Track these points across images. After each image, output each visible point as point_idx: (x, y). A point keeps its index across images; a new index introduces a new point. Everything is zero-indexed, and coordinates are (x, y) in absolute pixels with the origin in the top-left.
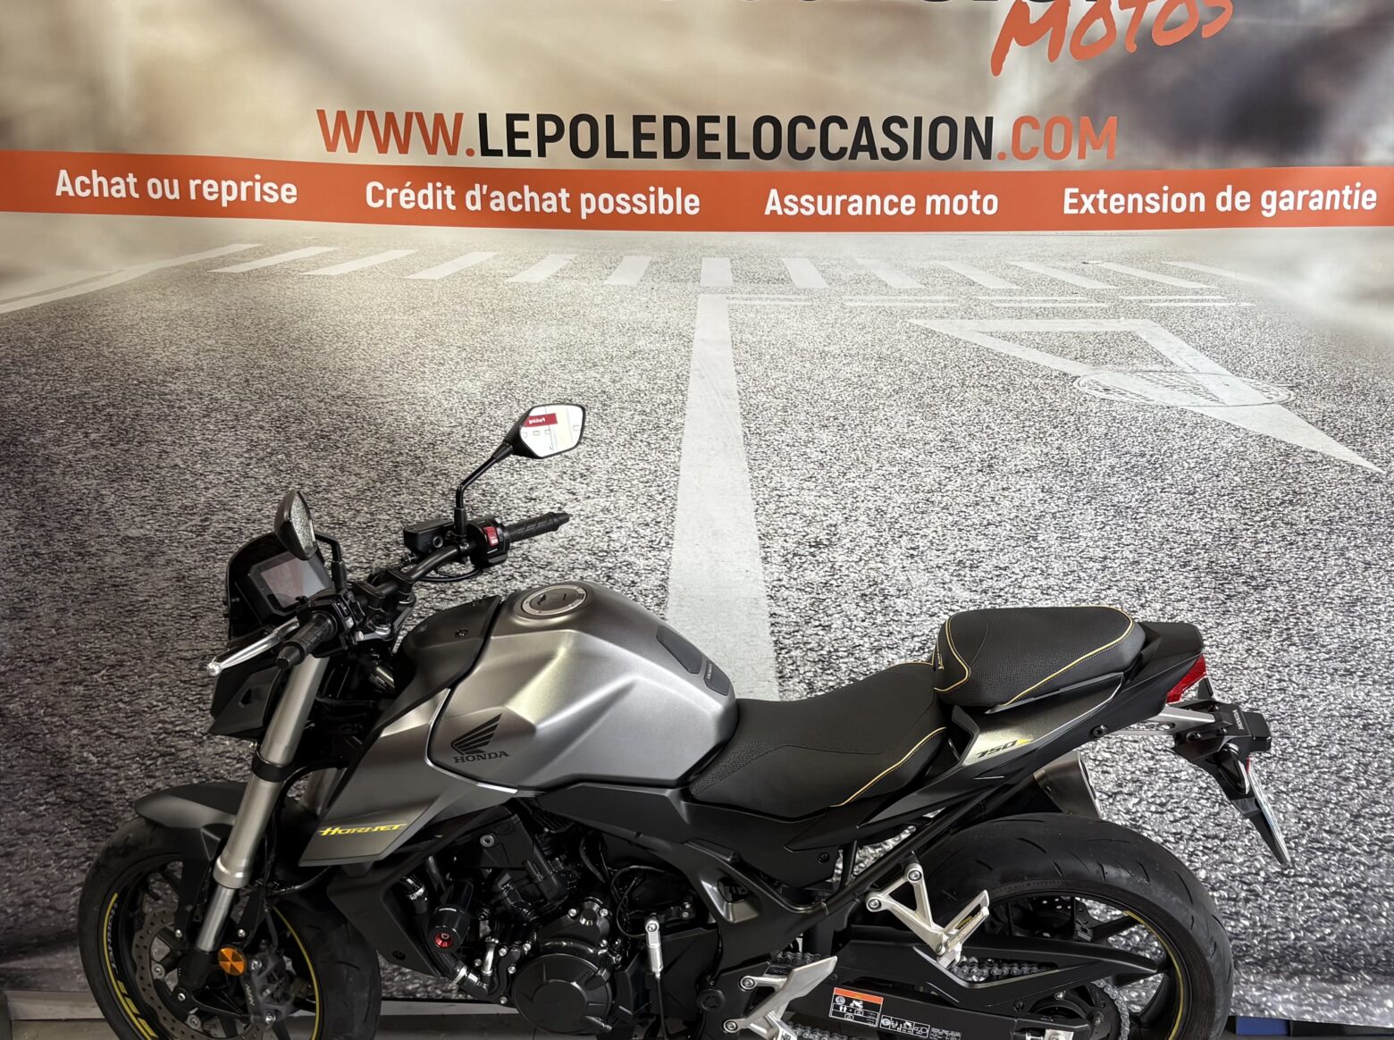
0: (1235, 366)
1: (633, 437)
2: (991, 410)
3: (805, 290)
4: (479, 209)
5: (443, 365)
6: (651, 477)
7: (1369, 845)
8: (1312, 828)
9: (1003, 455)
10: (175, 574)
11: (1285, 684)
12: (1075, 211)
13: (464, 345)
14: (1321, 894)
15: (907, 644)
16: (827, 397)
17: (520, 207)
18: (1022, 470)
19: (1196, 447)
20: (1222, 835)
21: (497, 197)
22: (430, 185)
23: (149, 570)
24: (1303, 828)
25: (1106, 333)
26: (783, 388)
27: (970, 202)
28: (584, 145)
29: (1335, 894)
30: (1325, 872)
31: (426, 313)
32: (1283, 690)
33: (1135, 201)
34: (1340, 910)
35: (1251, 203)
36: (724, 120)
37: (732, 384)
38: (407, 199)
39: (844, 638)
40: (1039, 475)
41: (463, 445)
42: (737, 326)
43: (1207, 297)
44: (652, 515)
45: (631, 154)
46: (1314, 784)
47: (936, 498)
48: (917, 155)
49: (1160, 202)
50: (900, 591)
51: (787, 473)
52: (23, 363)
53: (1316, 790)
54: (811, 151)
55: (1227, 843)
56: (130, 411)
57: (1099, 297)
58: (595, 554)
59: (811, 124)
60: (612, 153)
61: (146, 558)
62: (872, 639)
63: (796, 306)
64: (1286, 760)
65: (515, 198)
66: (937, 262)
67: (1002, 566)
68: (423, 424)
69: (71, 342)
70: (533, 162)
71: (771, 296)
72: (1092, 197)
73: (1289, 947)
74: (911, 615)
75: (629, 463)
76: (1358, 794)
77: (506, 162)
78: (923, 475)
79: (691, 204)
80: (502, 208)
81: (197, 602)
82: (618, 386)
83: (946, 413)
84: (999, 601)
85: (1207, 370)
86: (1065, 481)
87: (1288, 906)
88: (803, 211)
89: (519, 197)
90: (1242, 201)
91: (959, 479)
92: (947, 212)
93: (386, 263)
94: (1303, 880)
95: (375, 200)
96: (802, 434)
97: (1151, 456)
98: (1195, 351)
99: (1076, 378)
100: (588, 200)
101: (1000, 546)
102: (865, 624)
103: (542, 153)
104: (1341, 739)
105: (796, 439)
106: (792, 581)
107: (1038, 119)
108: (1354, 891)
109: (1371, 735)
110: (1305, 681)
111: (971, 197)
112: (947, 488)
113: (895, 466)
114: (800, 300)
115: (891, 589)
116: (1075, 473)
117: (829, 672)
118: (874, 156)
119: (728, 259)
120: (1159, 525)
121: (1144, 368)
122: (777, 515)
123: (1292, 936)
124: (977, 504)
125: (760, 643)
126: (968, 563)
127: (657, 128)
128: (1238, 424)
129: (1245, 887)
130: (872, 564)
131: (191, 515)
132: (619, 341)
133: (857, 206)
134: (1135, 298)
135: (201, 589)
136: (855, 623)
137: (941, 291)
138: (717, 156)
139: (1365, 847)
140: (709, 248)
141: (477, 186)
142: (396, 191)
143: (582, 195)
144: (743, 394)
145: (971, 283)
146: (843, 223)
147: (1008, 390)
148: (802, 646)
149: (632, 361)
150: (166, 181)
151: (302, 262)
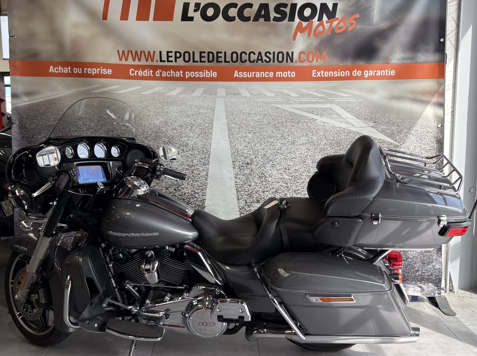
0: (358, 117)
1: (199, 136)
2: (294, 128)
3: (244, 97)
4: (159, 76)
5: (149, 116)
6: (204, 146)
9: (297, 140)
12: (315, 76)
13: (155, 111)
15: (271, 190)
16: (250, 125)
17: (170, 75)
18: (302, 144)
19: (349, 138)
21: (164, 73)
22: (146, 70)
25: (324, 108)
26: (239, 122)
27: (288, 74)
28: (187, 59)
31: (145, 103)
33: (331, 73)
35: (362, 74)
36: (223, 53)
37: (225, 121)
38: (140, 73)
39: (255, 188)
40: (306, 145)
41: (154, 137)
42: (226, 106)
43: (350, 98)
44: (204, 156)
45: (199, 61)
47: (279, 151)
48: (274, 62)
49: (338, 74)
50: (269, 176)
51: (240, 145)
52: (37, 117)
54: (246, 61)
57: (322, 98)
58: (189, 166)
59: (246, 54)
60: (194, 61)
62: (262, 189)
63: (242, 101)
65: (168, 73)
66: (279, 89)
67: (297, 169)
68: (144, 132)
69: (50, 110)
70: (173, 64)
71: (236, 99)
72: (320, 72)
74: (272, 182)
75: (198, 142)
77: (166, 64)
78: (276, 145)
79: (215, 75)
80: (165, 76)
82: (195, 122)
83: (282, 129)
84: (296, 179)
85: (350, 118)
86: (313, 147)
88: (244, 76)
89: (170, 73)
90: (359, 73)
91: (285, 146)
92: (282, 76)
93: (135, 90)
95: (132, 74)
96: (243, 134)
97: (336, 140)
98: (347, 112)
99: (316, 120)
100: (188, 74)
101: (296, 164)
102: (260, 185)
103: (176, 61)
105: (242, 136)
106: (241, 173)
107: (305, 52)
111: (288, 72)
112: (283, 149)
113: (268, 143)
114: (243, 99)
115: (267, 175)
116: (315, 145)
117: (251, 198)
118: (262, 62)
119: (224, 89)
121: (334, 117)
122: (237, 156)
124: (290, 153)
125: (232, 189)
126: (287, 168)
127: (206, 55)
128: (360, 132)
130: (262, 169)
132: (195, 110)
133: (258, 75)
134: (331, 99)
136: (258, 184)
137: (280, 97)
138: (221, 62)
140: (219, 86)
141: (159, 70)
142: (137, 71)
143: (186, 72)
144: (228, 124)
145: (288, 95)
146: (254, 79)
147: (298, 123)
148: (243, 190)
149: (199, 115)
150: (78, 69)
151: (113, 90)
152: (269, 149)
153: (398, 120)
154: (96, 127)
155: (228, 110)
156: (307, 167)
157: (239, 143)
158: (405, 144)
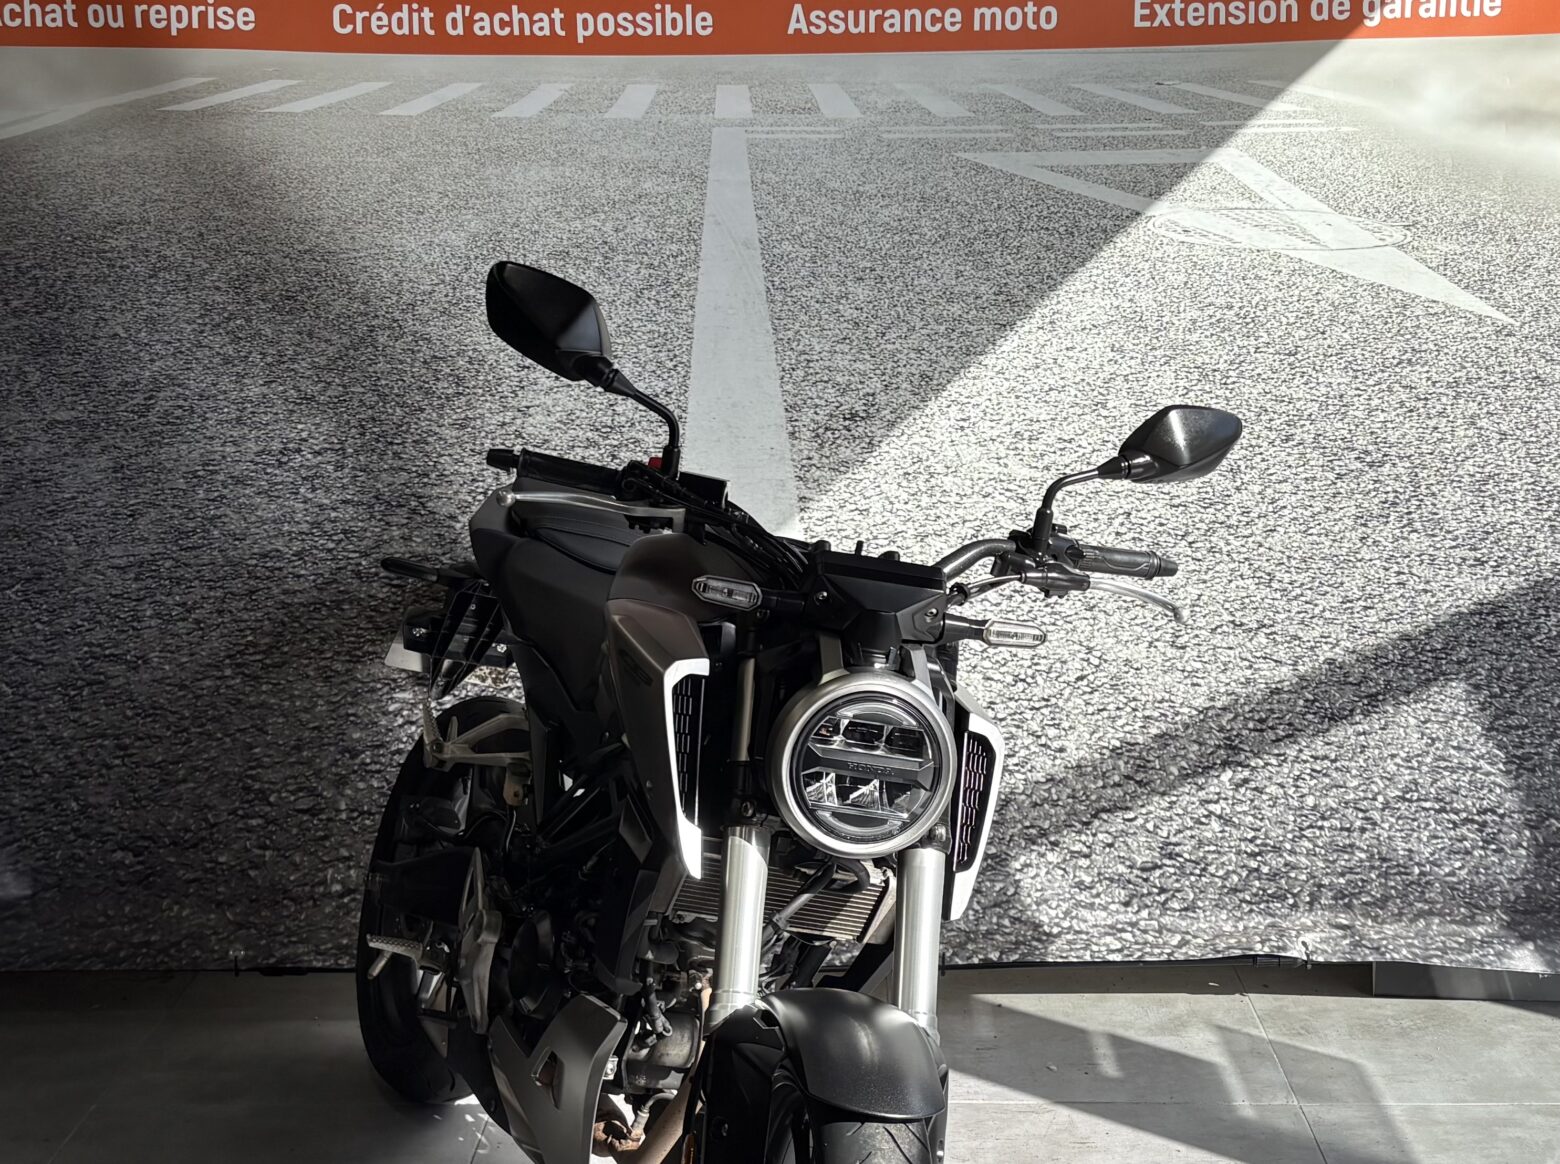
0: (1339, 203)
1: (640, 294)
2: (1053, 256)
3: (835, 120)
4: (462, 33)
5: (422, 213)
6: (660, 340)
7: (1504, 764)
8: (1437, 744)
9: (1066, 309)
10: (111, 464)
11: (1403, 578)
12: (1147, 24)
13: (445, 190)
14: (1449, 821)
15: (957, 530)
16: (862, 245)
17: (507, 30)
18: (1089, 326)
19: (1295, 298)
20: (1333, 756)
21: (482, 19)
22: (405, 7)
23: (79, 461)
24: (1427, 745)
25: (1185, 165)
26: (811, 235)
27: (1025, 15)
29: (1466, 821)
30: (1454, 796)
31: (403, 155)
32: (1402, 584)
33: (1217, 11)
34: (1472, 840)
35: (1350, 10)
37: (751, 229)
38: (379, 23)
39: (884, 523)
40: (1109, 332)
41: (446, 306)
42: (758, 164)
43: (1301, 122)
44: (662, 384)
46: (1440, 693)
49: (1246, 11)
50: (948, 468)
51: (817, 334)
53: (1442, 700)
55: (1338, 764)
56: (61, 273)
57: (1176, 122)
58: (597, 430)
61: (77, 445)
62: (917, 525)
63: (825, 140)
64: (1404, 666)
65: (501, 20)
66: (988, 85)
67: (1066, 438)
68: (401, 282)
71: (796, 128)
72: (1167, 7)
73: (1412, 883)
74: (961, 496)
75: (635, 325)
76: (1491, 703)
78: (974, 334)
79: (703, 23)
80: (487, 31)
81: (136, 497)
82: (621, 235)
83: (1000, 261)
85: (1304, 206)
86: (1139, 338)
87: (1411, 835)
88: (832, 29)
89: (506, 18)
90: (1340, 8)
91: (1016, 338)
92: (998, 27)
93: (356, 97)
94: (1427, 805)
95: (343, 25)
97: (1241, 308)
98: (1288, 184)
99: (1150, 218)
100: (585, 21)
101: (1064, 414)
102: (909, 507)
104: (1470, 641)
105: (827, 294)
106: (824, 460)
108: (1489, 817)
109: (1506, 635)
110: (1428, 573)
111: (1026, 10)
112: (1002, 349)
113: (941, 324)
114: (830, 132)
115: (937, 466)
116: (1150, 329)
119: (746, 87)
120: (1255, 391)
121: (1230, 205)
122: (806, 383)
123: (1417, 870)
124: (1038, 367)
126: (1026, 435)
128: (1345, 272)
129: (1361, 815)
130: (916, 439)
131: (132, 392)
132: (622, 183)
133: (894, 22)
134: (1219, 123)
135: (142, 480)
136: (897, 506)
137: (992, 120)
139: (1501, 766)
140: (724, 74)
141: (459, 7)
142: (366, 14)
143: (578, 15)
144: (765, 243)
145: (1028, 109)
146: (876, 42)
147: (1072, 233)
148: (835, 533)
149: (638, 206)
150: (109, 7)
151: (262, 97)
152: (944, 350)
153: (1514, 217)
154: (190, 260)
155: (763, 182)
156: (1113, 427)
157: (814, 323)
158: (1542, 323)
